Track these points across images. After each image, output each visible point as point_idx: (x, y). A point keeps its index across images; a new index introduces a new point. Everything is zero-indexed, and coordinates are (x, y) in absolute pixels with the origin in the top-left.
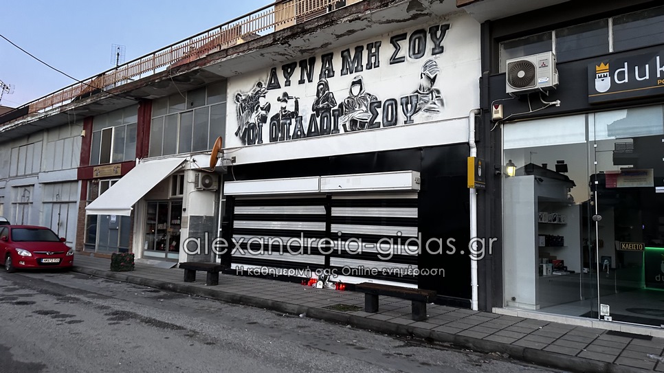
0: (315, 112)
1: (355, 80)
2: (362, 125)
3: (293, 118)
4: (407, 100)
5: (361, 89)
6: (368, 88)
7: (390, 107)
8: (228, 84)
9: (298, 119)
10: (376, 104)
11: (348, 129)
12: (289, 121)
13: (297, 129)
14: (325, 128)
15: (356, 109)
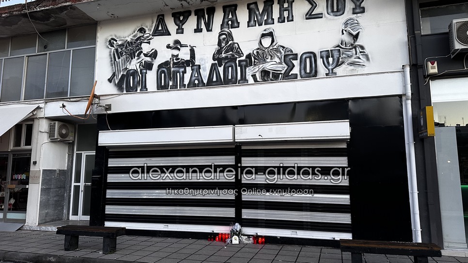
0: (216, 62)
1: (264, 32)
2: (276, 76)
3: (188, 66)
4: (327, 55)
5: (273, 41)
6: (280, 41)
7: (308, 60)
8: (99, 28)
9: (195, 67)
10: (291, 57)
11: (258, 80)
12: (182, 70)
13: (194, 78)
14: (230, 78)
15: (268, 60)
